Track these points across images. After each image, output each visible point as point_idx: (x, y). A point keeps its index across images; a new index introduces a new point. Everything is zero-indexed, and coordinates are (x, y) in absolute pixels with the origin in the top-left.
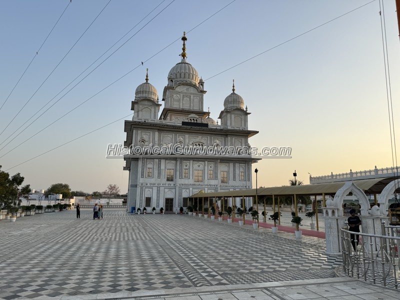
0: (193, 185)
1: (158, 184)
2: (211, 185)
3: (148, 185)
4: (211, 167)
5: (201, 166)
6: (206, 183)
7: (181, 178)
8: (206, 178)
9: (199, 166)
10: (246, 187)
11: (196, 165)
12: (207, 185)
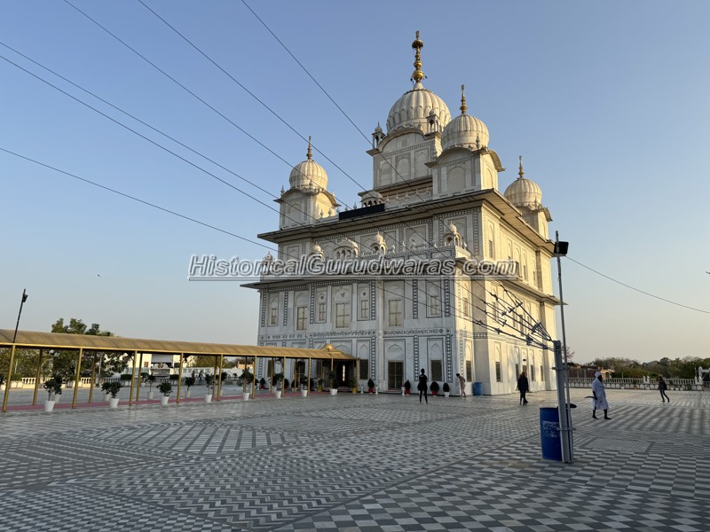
0: (332, 334)
1: (284, 337)
2: (362, 332)
3: (271, 339)
4: (364, 294)
5: (348, 294)
6: (354, 329)
7: (313, 321)
8: (355, 319)
9: (343, 295)
10: (441, 331)
11: (339, 294)
12: (356, 333)
